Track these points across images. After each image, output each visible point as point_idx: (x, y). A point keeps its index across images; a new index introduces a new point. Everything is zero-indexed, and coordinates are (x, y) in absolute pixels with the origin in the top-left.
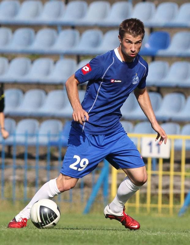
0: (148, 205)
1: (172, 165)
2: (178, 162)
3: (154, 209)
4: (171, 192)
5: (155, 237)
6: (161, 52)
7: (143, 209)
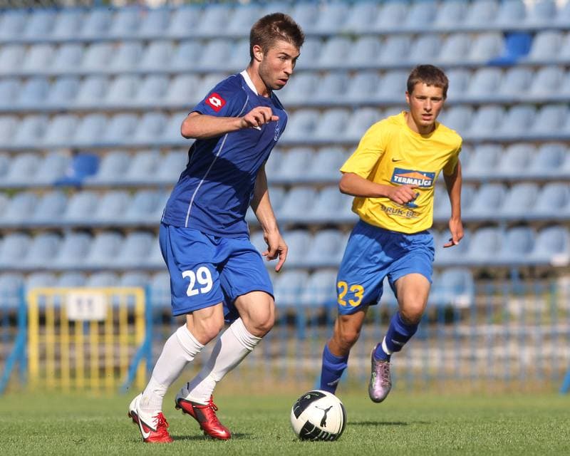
0: (80, 381)
1: (109, 328)
2: (116, 324)
3: (88, 388)
4: (110, 363)
5: (92, 423)
6: (89, 180)
7: (73, 388)
